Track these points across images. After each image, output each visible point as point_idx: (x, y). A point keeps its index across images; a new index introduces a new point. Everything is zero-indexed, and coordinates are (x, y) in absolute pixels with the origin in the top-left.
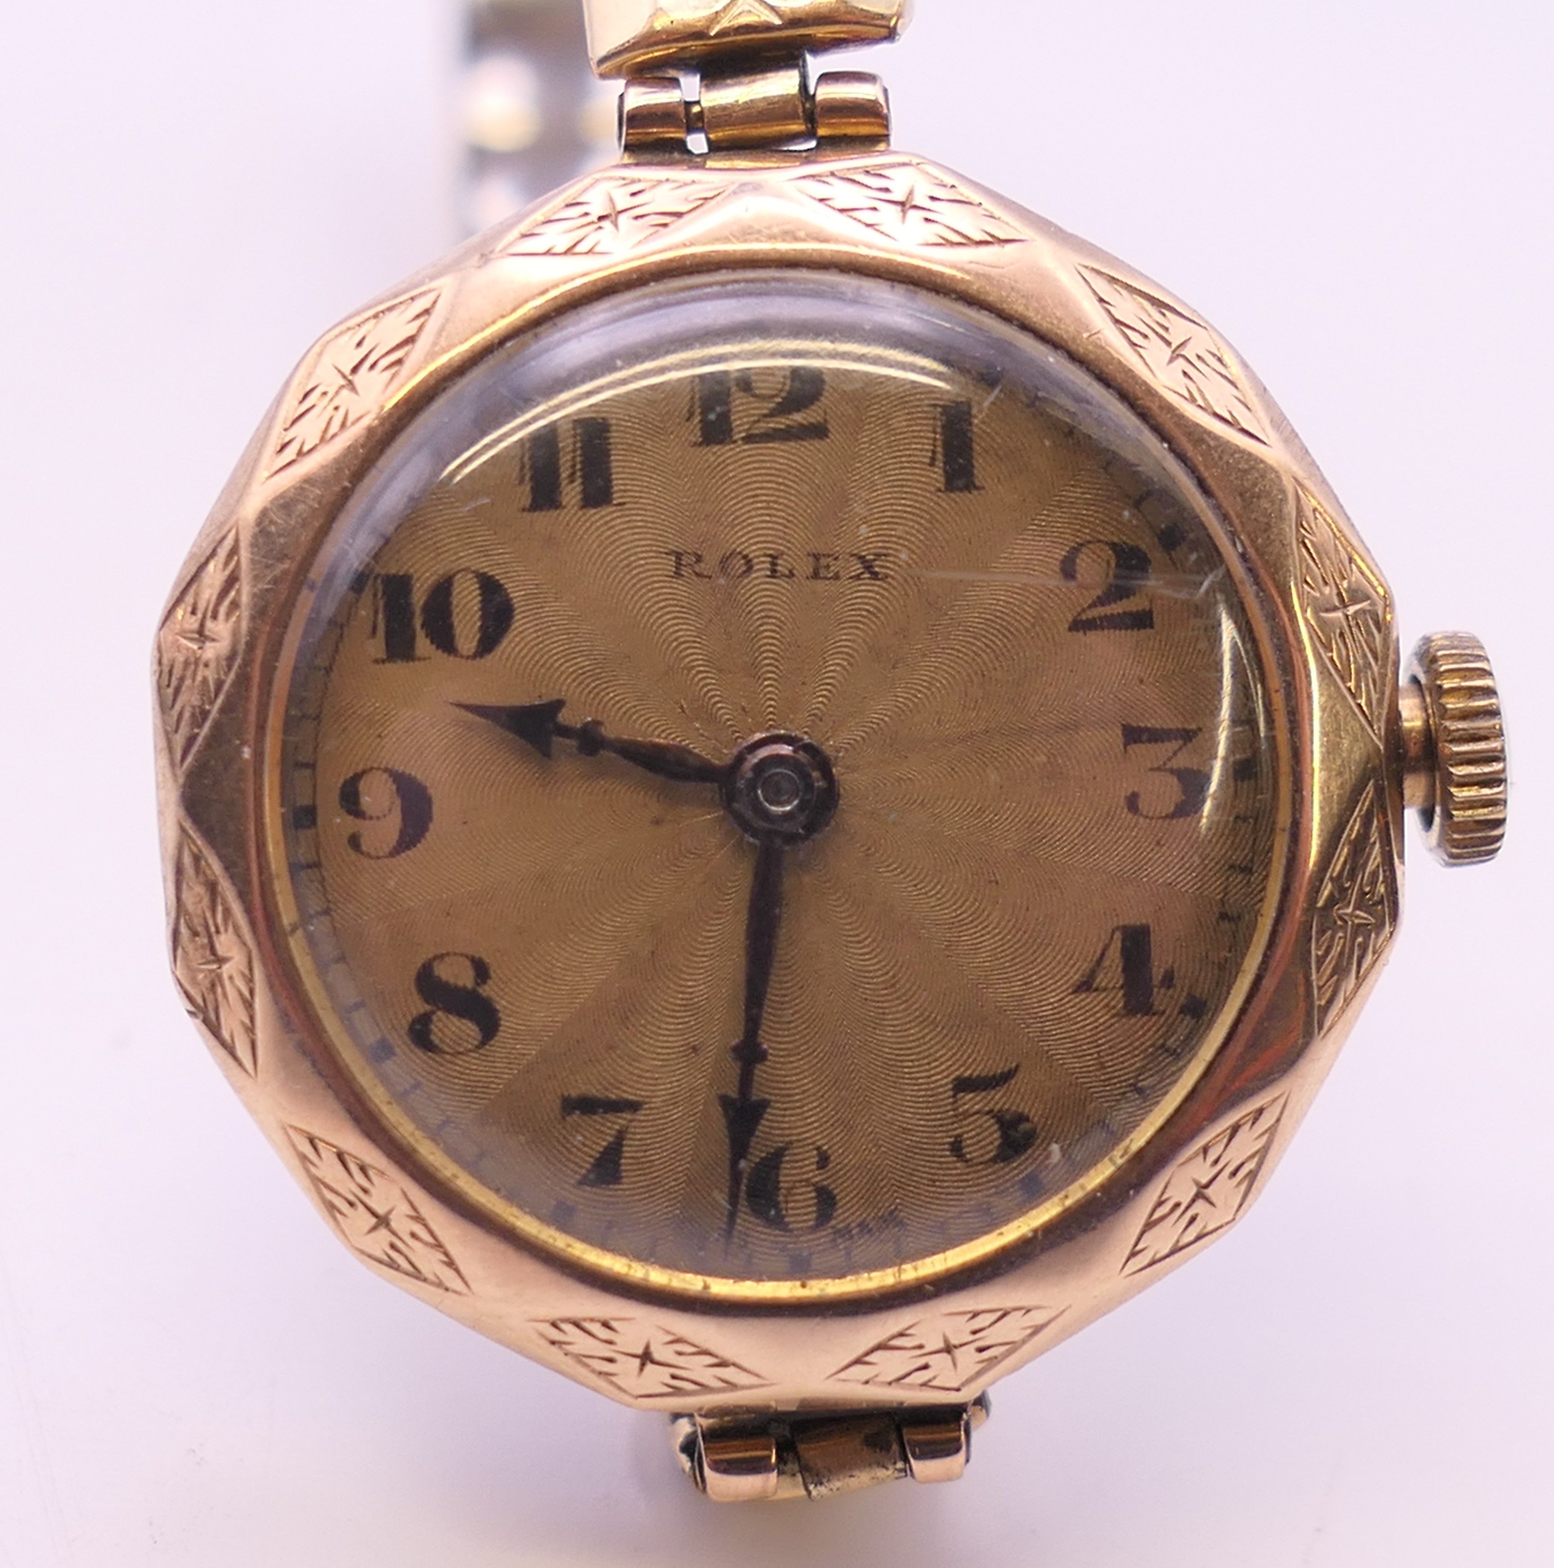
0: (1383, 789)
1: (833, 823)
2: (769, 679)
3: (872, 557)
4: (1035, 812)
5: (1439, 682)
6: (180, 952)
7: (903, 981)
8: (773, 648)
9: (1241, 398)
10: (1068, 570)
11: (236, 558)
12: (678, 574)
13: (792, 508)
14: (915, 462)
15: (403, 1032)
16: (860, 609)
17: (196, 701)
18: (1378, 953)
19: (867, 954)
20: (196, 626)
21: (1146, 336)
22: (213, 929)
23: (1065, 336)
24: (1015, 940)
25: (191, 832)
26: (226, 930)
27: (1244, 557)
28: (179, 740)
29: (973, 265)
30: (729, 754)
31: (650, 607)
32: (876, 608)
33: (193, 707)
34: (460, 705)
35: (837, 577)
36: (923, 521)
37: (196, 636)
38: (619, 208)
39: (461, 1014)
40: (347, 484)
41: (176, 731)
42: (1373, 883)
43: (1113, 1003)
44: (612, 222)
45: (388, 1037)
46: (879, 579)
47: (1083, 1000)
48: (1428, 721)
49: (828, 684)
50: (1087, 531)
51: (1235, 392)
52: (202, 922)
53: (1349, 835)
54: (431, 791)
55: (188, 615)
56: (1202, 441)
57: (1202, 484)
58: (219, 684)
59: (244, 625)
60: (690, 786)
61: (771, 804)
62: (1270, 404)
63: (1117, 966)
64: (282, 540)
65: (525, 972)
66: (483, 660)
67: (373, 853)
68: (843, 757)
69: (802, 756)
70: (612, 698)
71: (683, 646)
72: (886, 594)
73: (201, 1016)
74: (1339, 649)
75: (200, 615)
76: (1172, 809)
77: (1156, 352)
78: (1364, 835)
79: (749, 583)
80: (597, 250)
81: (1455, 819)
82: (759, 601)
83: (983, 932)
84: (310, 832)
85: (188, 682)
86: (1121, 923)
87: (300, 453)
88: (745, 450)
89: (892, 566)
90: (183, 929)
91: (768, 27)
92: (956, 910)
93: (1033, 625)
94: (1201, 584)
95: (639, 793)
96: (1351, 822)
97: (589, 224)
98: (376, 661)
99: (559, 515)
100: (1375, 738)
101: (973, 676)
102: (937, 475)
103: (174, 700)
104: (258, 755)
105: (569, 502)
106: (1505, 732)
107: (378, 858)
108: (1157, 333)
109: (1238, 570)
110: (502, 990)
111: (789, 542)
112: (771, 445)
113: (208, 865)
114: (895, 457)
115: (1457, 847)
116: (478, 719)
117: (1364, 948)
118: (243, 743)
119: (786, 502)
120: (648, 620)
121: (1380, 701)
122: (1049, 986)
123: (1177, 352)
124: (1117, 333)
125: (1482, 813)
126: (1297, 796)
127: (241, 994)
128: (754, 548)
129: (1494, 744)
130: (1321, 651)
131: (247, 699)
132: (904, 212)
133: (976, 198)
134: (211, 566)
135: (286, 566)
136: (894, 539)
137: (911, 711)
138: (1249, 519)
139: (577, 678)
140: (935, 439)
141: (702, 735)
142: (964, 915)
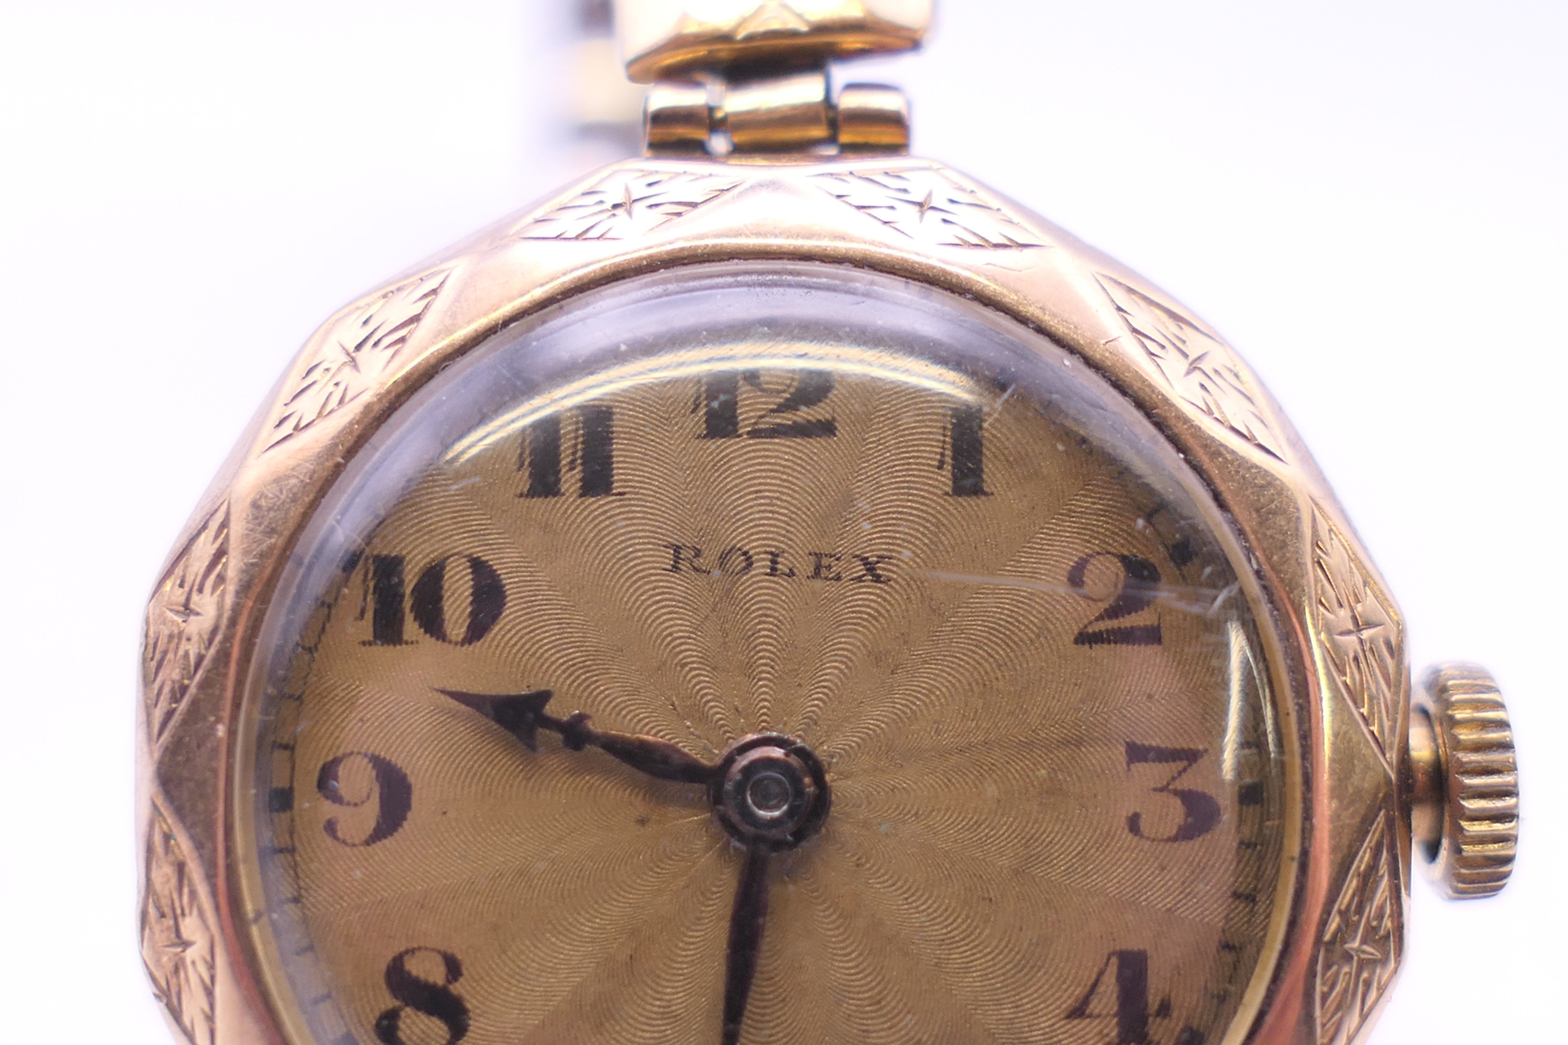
0: (1394, 820)
1: (823, 830)
2: (765, 679)
3: (875, 559)
4: (1032, 828)
5: (1450, 712)
6: (147, 931)
7: (889, 999)
8: (769, 647)
9: (1257, 413)
10: (1076, 578)
11: (225, 531)
12: (675, 568)
13: (795, 506)
14: (924, 465)
15: (369, 1027)
16: (860, 612)
17: (176, 675)
18: (1382, 990)
19: (852, 968)
20: (182, 599)
21: (1163, 347)
22: (179, 911)
23: (1082, 342)
24: (1007, 960)
25: (162, 809)
26: (191, 913)
27: (1258, 573)
28: (158, 714)
29: (990, 267)
30: (719, 754)
31: (646, 600)
32: (877, 611)
33: (173, 682)
34: (443, 692)
35: (838, 578)
36: (928, 525)
37: (182, 609)
38: (634, 197)
39: (431, 1012)
40: (340, 460)
41: (156, 705)
42: (1380, 916)
43: (1105, 1031)
44: (626, 210)
45: (353, 1031)
46: (881, 582)
47: (1074, 1027)
48: (1438, 752)
49: (825, 687)
50: (1097, 542)
51: (1251, 408)
52: (169, 902)
53: (1359, 867)
54: (412, 779)
55: (177, 587)
56: (1220, 454)
57: (1217, 497)
58: (200, 658)
59: (229, 600)
60: (676, 786)
61: (760, 808)
62: (1286, 423)
63: (1112, 992)
64: (272, 514)
65: (498, 971)
66: (471, 648)
67: (350, 841)
68: (837, 763)
69: (794, 760)
70: (603, 692)
71: (678, 641)
72: (888, 598)
73: (165, 1001)
74: (1352, 673)
75: (187, 588)
76: (1174, 832)
77: (1174, 364)
78: (1373, 867)
79: (747, 580)
80: (608, 236)
81: (1464, 854)
82: (756, 599)
83: (975, 951)
84: (285, 816)
85: (170, 656)
86: (1118, 948)
87: (296, 428)
88: (750, 445)
89: (895, 569)
90: (152, 910)
91: (794, 34)
92: (947, 927)
93: (1038, 636)
94: (1215, 598)
95: (625, 790)
96: (1361, 853)
97: (602, 212)
98: (364, 643)
99: (557, 502)
100: (1386, 766)
101: (974, 684)
102: (945, 478)
103: (156, 674)
104: (232, 733)
105: (567, 490)
106: (1518, 768)
107: (354, 845)
108: (1174, 345)
109: (1253, 587)
110: (474, 988)
111: (791, 540)
112: (777, 440)
113: (178, 845)
114: (903, 459)
115: (1464, 882)
116: (463, 707)
117: (1368, 984)
118: (218, 720)
119: (789, 499)
120: (642, 614)
121: (1393, 729)
122: (1041, 1010)
123: (1194, 365)
124: (1134, 341)
125: (1493, 849)
126: (1308, 826)
127: (202, 981)
128: (755, 544)
129: (1507, 779)
130: (1335, 674)
131: (225, 675)
132: (922, 213)
133: (994, 203)
134: (202, 537)
135: (273, 541)
136: (898, 541)
137: (908, 718)
138: (1265, 535)
139: (568, 668)
140: (944, 442)
141: (692, 734)
142: (956, 932)
